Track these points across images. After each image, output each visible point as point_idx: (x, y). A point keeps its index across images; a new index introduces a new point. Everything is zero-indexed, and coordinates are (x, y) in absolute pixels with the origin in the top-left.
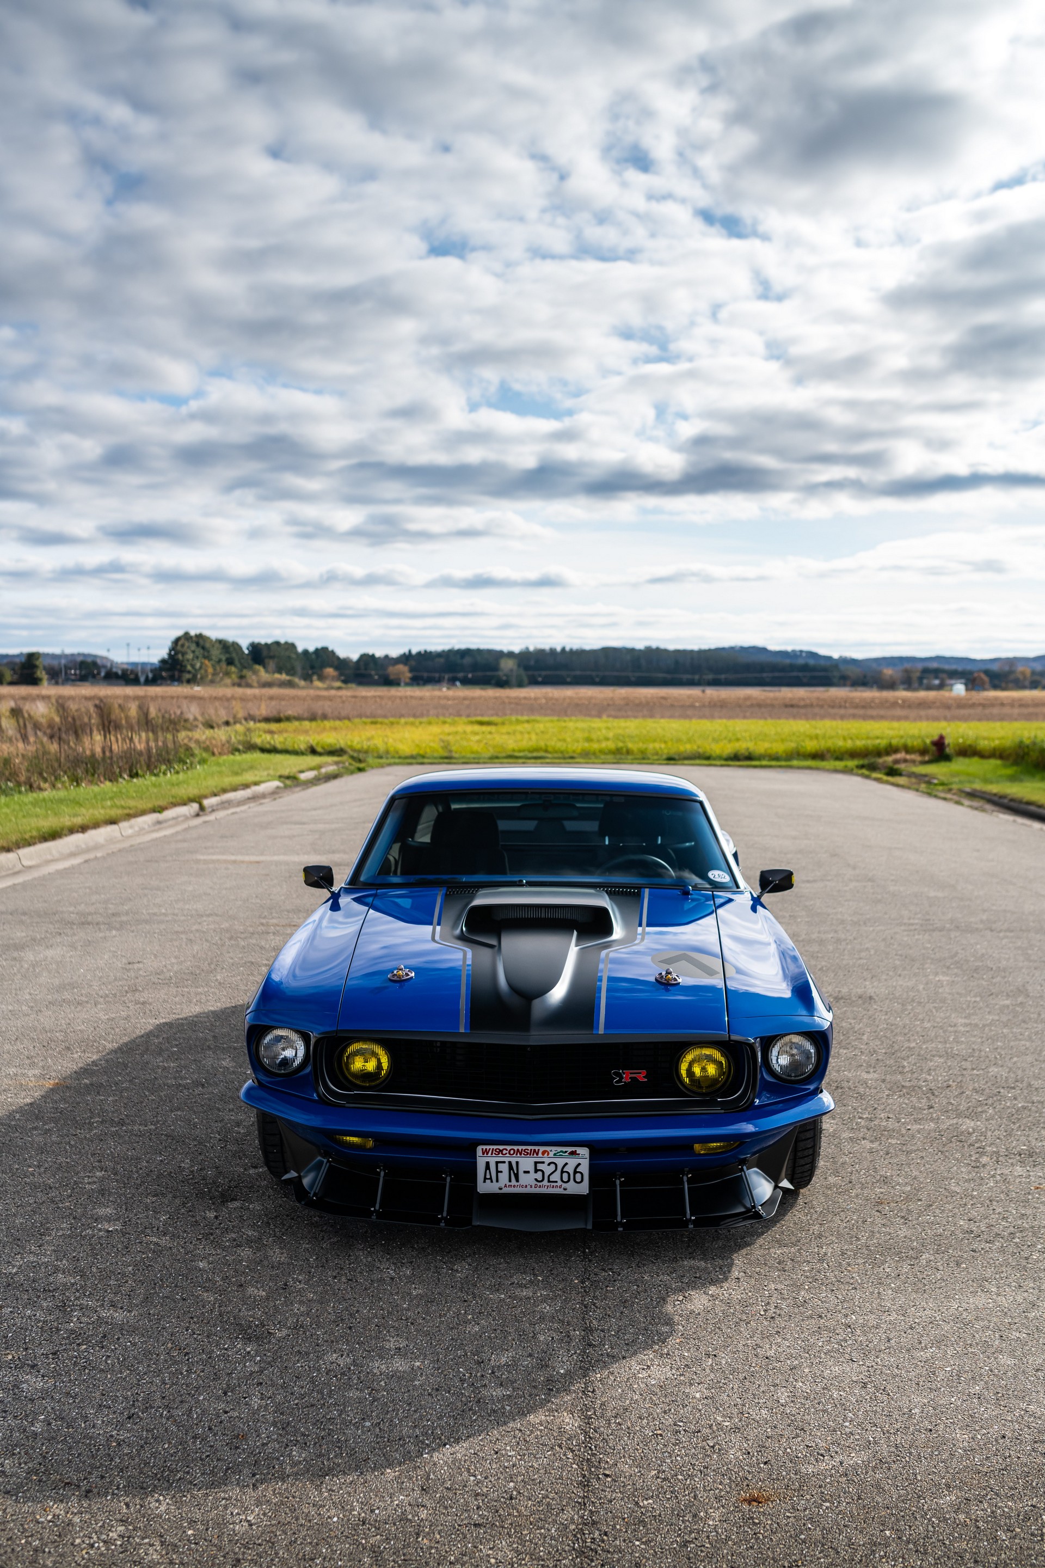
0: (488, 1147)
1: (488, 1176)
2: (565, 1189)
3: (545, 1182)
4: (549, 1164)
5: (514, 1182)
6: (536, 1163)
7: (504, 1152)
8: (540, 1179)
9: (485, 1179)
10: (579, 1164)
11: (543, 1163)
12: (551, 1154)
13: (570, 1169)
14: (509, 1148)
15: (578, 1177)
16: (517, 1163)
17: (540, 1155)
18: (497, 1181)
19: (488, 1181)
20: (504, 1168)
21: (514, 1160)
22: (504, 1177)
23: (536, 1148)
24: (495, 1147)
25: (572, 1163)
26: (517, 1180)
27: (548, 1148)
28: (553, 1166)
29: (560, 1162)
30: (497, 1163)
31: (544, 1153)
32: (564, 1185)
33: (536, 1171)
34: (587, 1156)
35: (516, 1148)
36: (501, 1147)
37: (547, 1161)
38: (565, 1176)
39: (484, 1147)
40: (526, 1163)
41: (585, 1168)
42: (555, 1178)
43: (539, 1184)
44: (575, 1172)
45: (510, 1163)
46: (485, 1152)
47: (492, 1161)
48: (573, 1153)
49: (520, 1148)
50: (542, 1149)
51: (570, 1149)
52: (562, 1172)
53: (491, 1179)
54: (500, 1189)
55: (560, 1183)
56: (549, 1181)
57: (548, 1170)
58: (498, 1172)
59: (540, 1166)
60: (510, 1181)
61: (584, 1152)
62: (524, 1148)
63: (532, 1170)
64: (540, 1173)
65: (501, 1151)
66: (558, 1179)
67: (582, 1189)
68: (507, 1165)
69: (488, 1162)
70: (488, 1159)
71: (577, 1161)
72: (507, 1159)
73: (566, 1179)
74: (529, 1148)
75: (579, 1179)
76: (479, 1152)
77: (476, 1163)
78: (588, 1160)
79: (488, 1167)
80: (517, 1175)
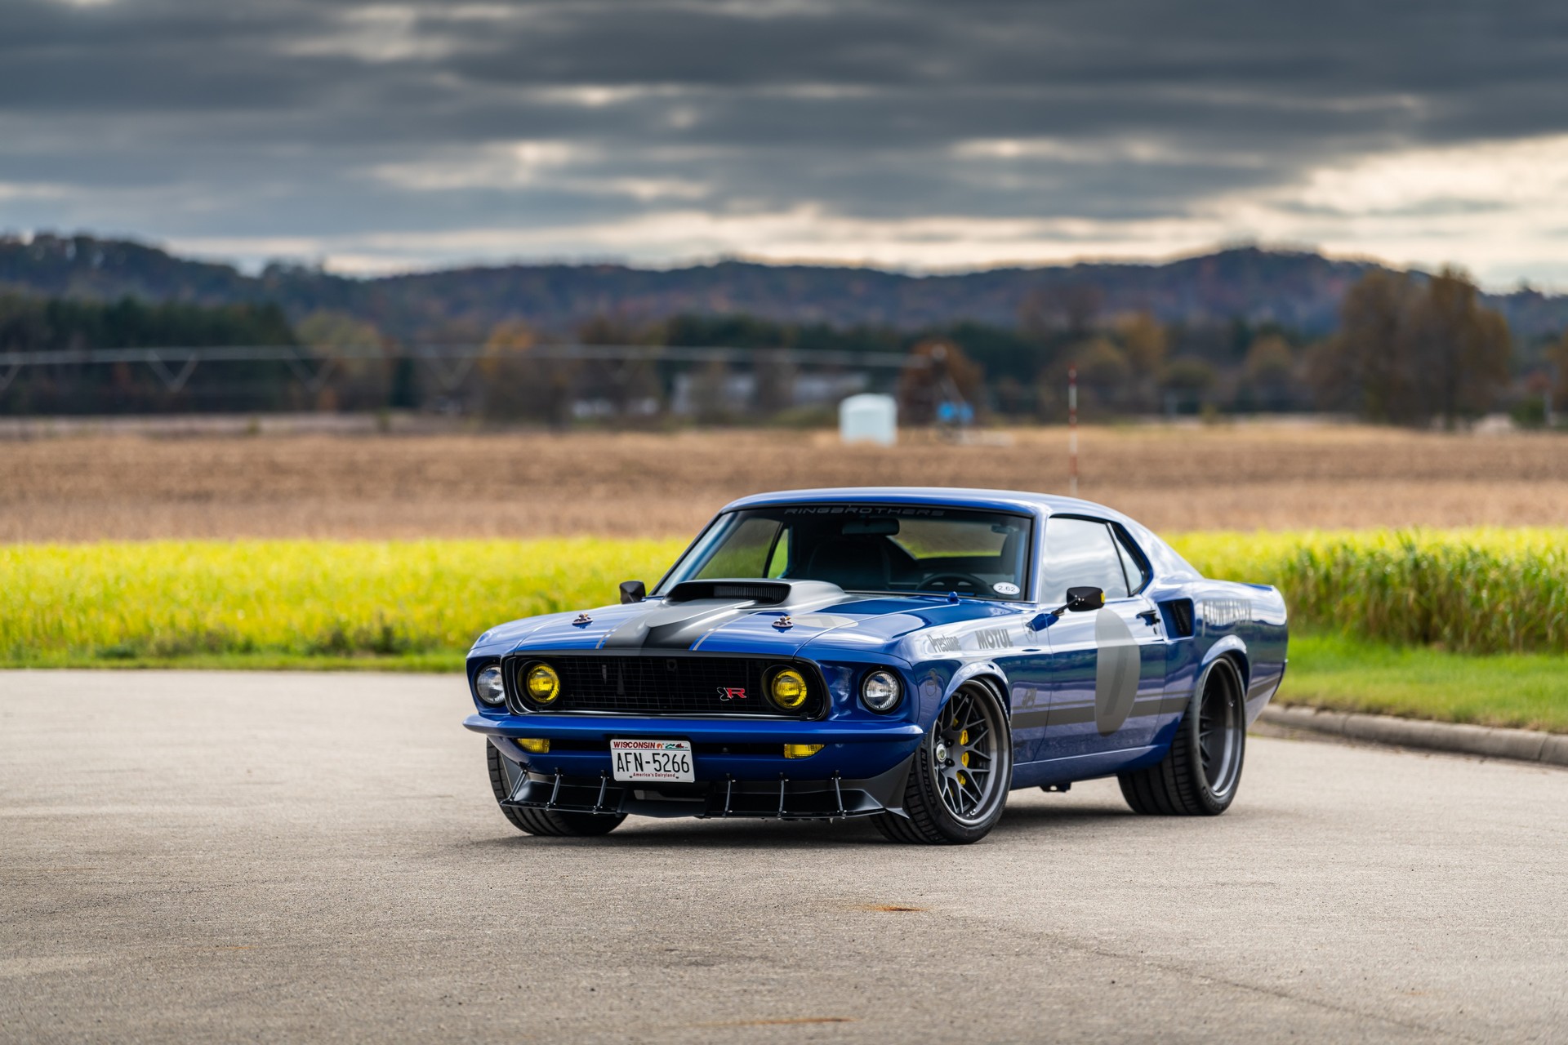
0: (618, 741)
1: (621, 766)
2: (677, 778)
3: (662, 772)
4: (663, 756)
5: (640, 771)
6: (654, 754)
7: (630, 745)
8: (658, 769)
9: (619, 768)
10: (684, 756)
11: (659, 754)
12: (664, 747)
13: (678, 759)
14: (633, 741)
15: (685, 766)
16: (640, 754)
17: (656, 748)
18: (628, 770)
19: (621, 770)
20: (631, 758)
21: (637, 752)
22: (632, 766)
23: (653, 741)
24: (623, 741)
25: (680, 754)
26: (642, 770)
27: (661, 742)
28: (666, 757)
29: (671, 753)
30: (626, 754)
31: (658, 745)
32: (677, 774)
33: (655, 761)
34: (689, 748)
35: (638, 741)
36: (628, 741)
37: (662, 753)
38: (676, 765)
39: (616, 741)
40: (647, 755)
41: (689, 759)
42: (669, 767)
43: (658, 773)
44: (683, 763)
45: (635, 754)
46: (617, 745)
47: (622, 752)
48: (679, 746)
49: (642, 741)
50: (657, 742)
51: (676, 743)
52: (673, 762)
53: (623, 768)
54: (631, 777)
55: (673, 772)
56: (665, 771)
57: (663, 760)
58: (627, 762)
59: (657, 758)
60: (637, 770)
61: (686, 744)
62: (644, 741)
63: (652, 761)
64: (657, 763)
65: (628, 744)
66: (672, 769)
67: (689, 777)
68: (633, 755)
69: (619, 754)
70: (619, 751)
71: (682, 753)
72: (632, 752)
73: (677, 769)
74: (648, 741)
75: (686, 769)
76: (612, 746)
77: (611, 755)
78: (690, 752)
79: (620, 758)
80: (641, 765)
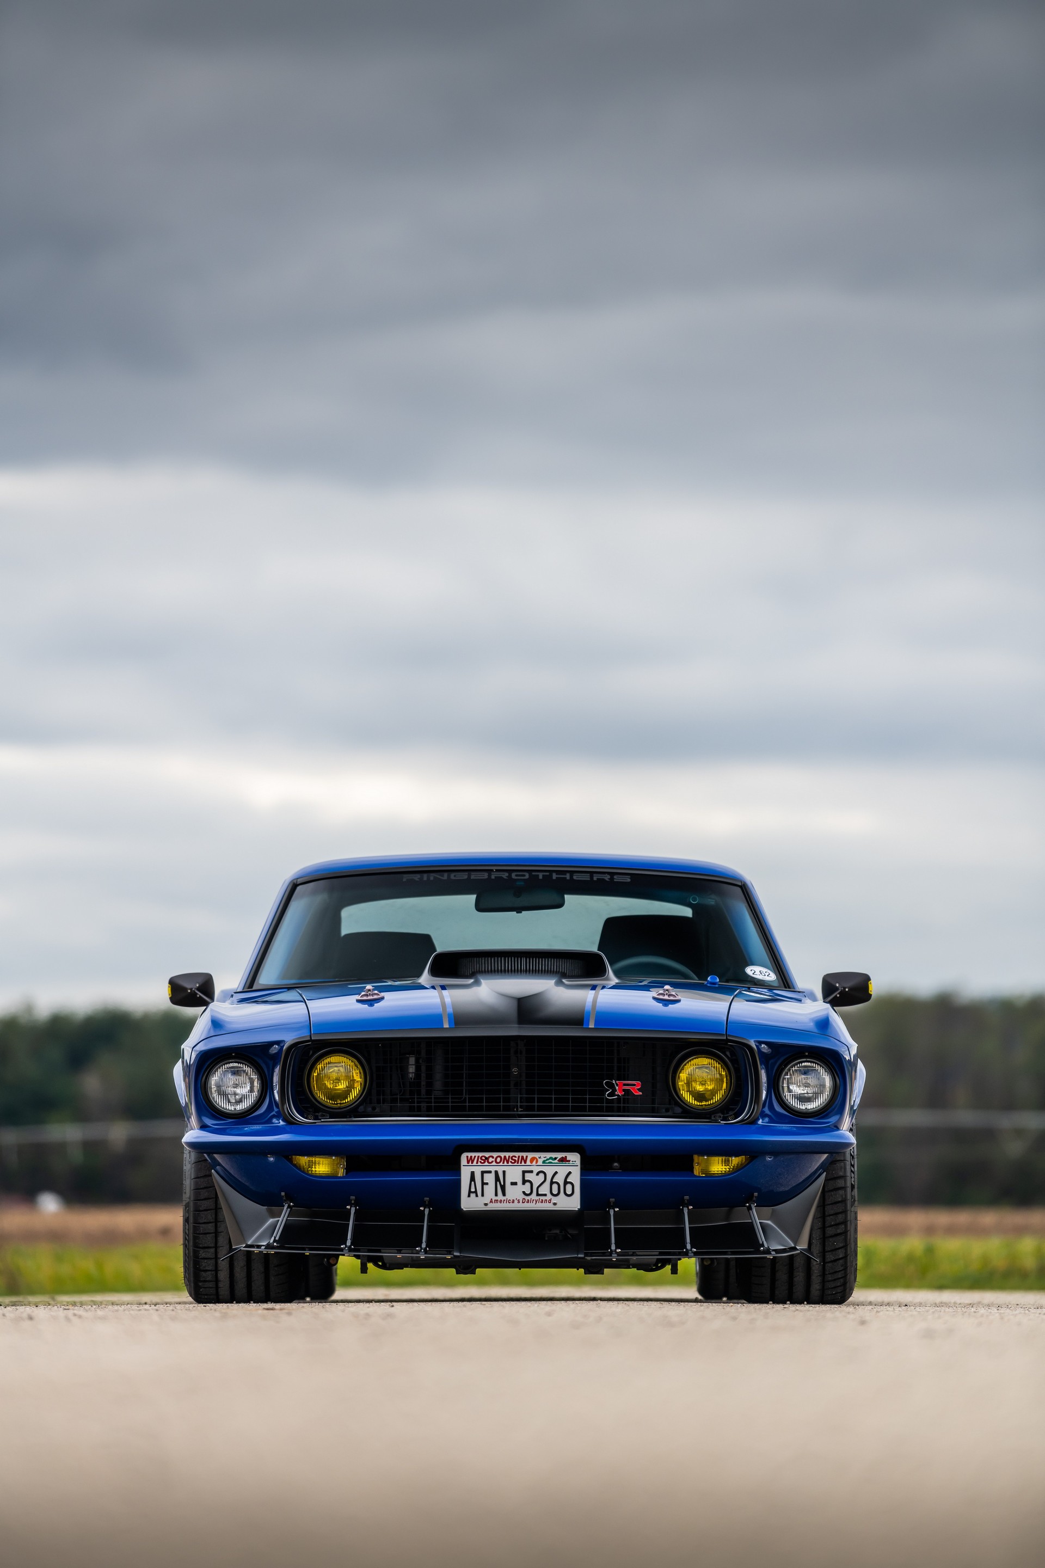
0: (473, 1154)
1: (473, 1190)
2: (555, 1204)
3: (534, 1196)
4: (538, 1174)
5: (500, 1196)
6: (524, 1172)
7: (491, 1160)
8: (528, 1192)
9: (470, 1192)
10: (570, 1173)
11: (531, 1172)
12: (540, 1162)
13: (560, 1179)
14: (495, 1155)
15: (569, 1187)
16: (504, 1172)
17: (528, 1163)
18: (483, 1195)
19: (473, 1195)
20: (490, 1178)
21: (500, 1169)
22: (490, 1190)
23: (524, 1154)
24: (480, 1154)
25: (562, 1171)
26: (504, 1194)
27: (536, 1155)
28: (542, 1175)
29: (550, 1171)
30: (483, 1173)
31: (532, 1161)
32: (554, 1200)
33: (524, 1182)
34: (578, 1162)
35: (502, 1154)
36: (487, 1155)
37: (536, 1170)
38: (555, 1187)
39: (469, 1154)
40: (513, 1173)
41: (576, 1178)
42: (545, 1189)
43: (527, 1198)
44: (566, 1183)
45: (496, 1172)
46: (470, 1160)
47: (478, 1170)
48: (563, 1160)
49: (507, 1154)
50: (530, 1155)
51: (560, 1155)
52: (552, 1183)
53: (476, 1192)
54: (486, 1204)
55: (549, 1196)
56: (538, 1195)
57: (537, 1180)
58: (483, 1184)
59: (528, 1177)
60: (496, 1195)
61: (575, 1158)
62: (511, 1154)
63: (520, 1181)
64: (528, 1184)
65: (487, 1159)
66: (548, 1192)
67: (573, 1203)
68: (493, 1175)
69: (473, 1173)
70: (473, 1169)
71: (567, 1169)
72: (493, 1169)
73: (555, 1192)
74: (517, 1154)
75: (569, 1192)
76: (464, 1160)
77: (460, 1176)
78: (579, 1168)
79: (473, 1178)
80: (503, 1188)
